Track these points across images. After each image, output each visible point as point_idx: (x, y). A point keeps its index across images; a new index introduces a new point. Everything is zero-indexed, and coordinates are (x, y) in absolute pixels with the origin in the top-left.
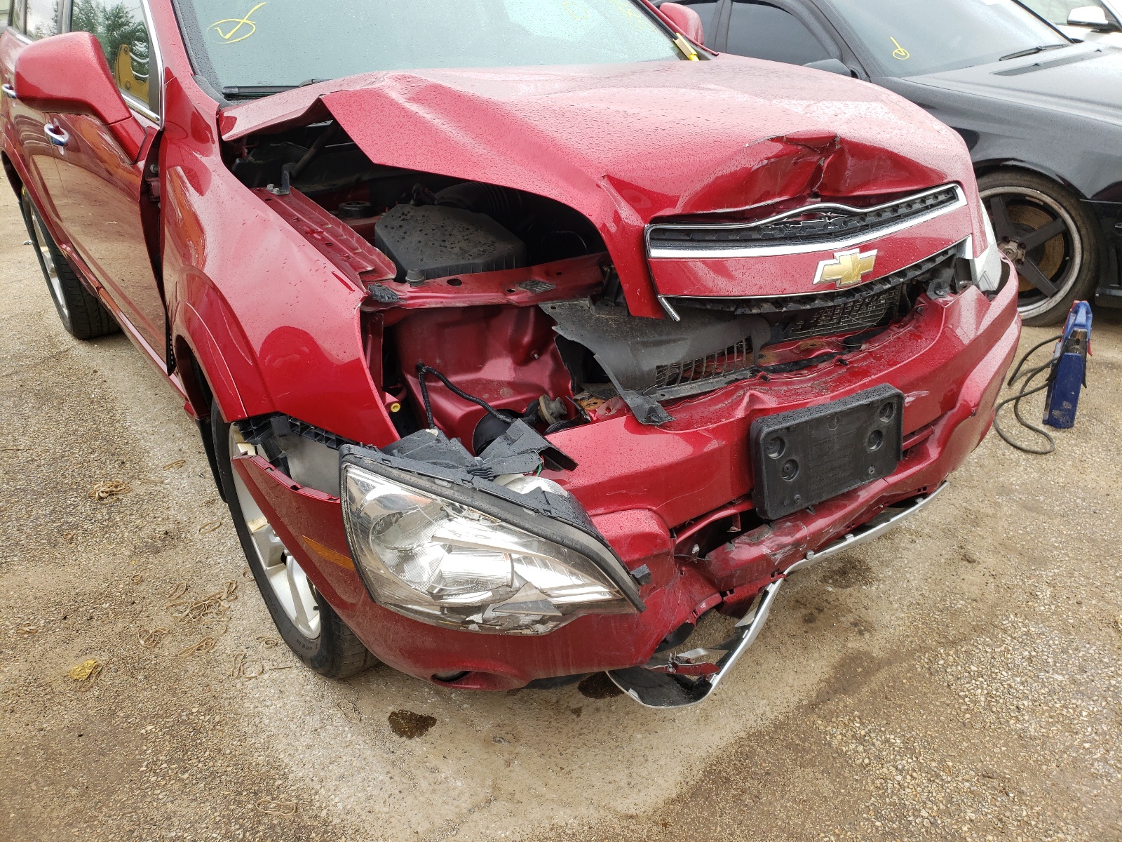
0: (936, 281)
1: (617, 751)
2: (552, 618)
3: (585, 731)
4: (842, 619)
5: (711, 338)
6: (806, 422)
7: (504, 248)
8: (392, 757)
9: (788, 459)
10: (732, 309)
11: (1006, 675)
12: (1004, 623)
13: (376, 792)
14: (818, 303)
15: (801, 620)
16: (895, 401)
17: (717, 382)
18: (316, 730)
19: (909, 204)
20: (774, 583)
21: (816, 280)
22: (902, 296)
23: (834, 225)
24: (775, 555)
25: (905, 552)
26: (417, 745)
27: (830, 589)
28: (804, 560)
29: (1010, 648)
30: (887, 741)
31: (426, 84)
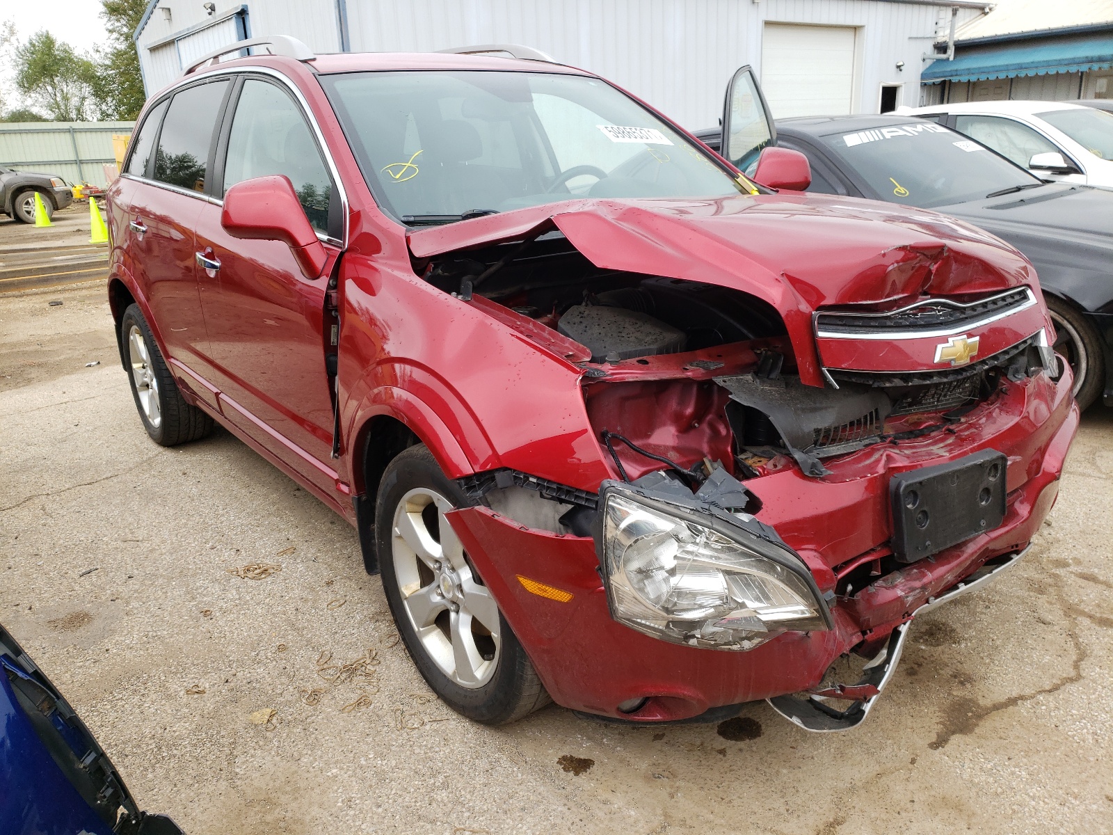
0: (1014, 366)
1: (768, 783)
2: (758, 634)
3: (734, 768)
4: (941, 672)
5: (855, 407)
6: (934, 478)
7: (671, 337)
8: (564, 792)
9: (922, 509)
10: (871, 383)
11: (1105, 717)
12: (1092, 674)
13: (558, 821)
14: (936, 380)
15: (904, 673)
16: (1000, 462)
17: (856, 445)
18: (487, 771)
19: (994, 302)
20: (905, 624)
21: (937, 360)
22: (982, 380)
23: (944, 316)
24: (907, 597)
25: (983, 616)
26: (583, 780)
27: (924, 648)
28: (927, 605)
29: (1103, 695)
30: (1013, 773)
31: (626, 208)
